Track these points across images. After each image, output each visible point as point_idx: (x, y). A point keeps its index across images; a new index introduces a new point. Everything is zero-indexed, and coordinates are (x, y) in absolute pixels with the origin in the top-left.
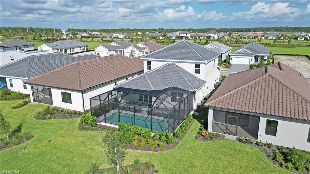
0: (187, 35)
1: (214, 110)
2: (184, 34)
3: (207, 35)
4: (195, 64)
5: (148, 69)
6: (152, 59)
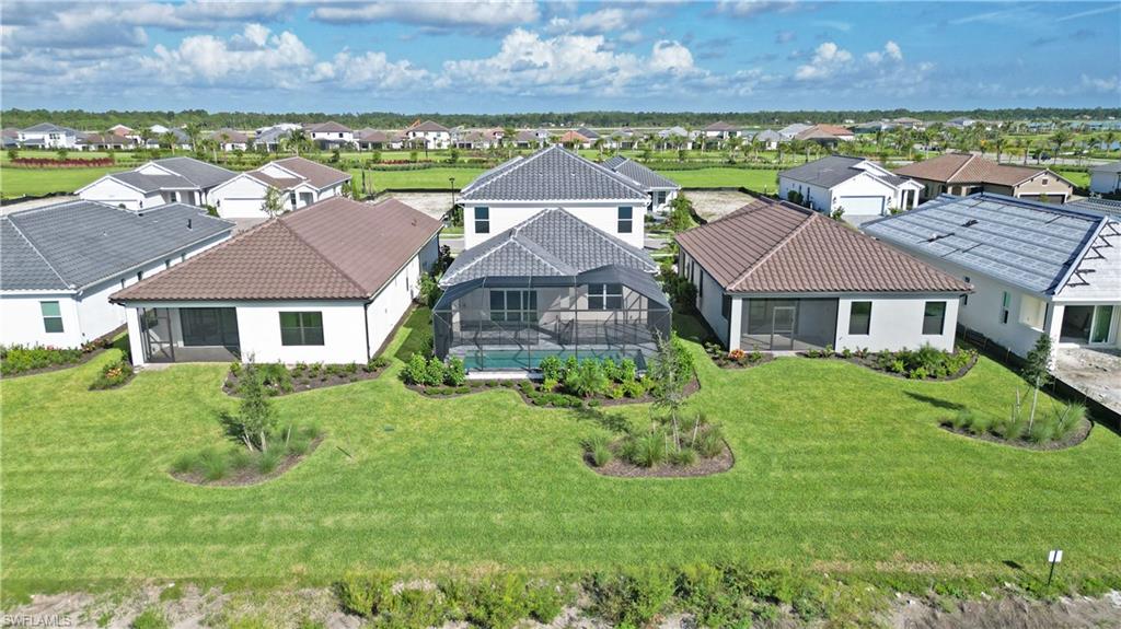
0: (341, 135)
2: (331, 134)
3: (414, 135)
4: (620, 209)
5: (477, 232)
6: (490, 201)
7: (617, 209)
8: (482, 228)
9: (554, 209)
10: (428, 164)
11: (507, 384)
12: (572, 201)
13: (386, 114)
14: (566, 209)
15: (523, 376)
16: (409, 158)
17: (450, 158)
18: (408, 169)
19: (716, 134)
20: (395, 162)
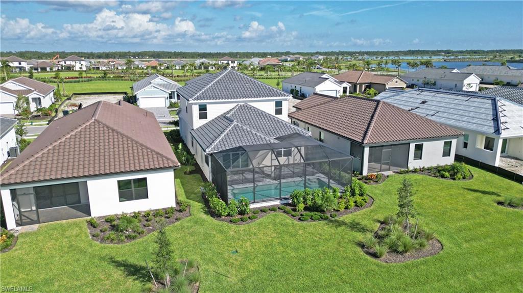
1: (370, 147)
2: (14, 63)
3: (65, 63)
4: (276, 102)
5: (200, 118)
6: (208, 101)
7: (275, 102)
8: (203, 116)
9: (242, 104)
10: (90, 79)
11: (272, 209)
12: (253, 99)
13: (33, 52)
14: (249, 103)
15: (277, 202)
16: (78, 76)
17: (103, 75)
18: (79, 82)
19: (225, 62)
20: (69, 78)
